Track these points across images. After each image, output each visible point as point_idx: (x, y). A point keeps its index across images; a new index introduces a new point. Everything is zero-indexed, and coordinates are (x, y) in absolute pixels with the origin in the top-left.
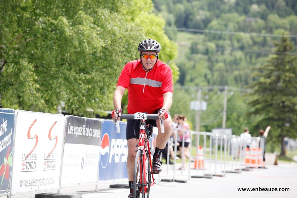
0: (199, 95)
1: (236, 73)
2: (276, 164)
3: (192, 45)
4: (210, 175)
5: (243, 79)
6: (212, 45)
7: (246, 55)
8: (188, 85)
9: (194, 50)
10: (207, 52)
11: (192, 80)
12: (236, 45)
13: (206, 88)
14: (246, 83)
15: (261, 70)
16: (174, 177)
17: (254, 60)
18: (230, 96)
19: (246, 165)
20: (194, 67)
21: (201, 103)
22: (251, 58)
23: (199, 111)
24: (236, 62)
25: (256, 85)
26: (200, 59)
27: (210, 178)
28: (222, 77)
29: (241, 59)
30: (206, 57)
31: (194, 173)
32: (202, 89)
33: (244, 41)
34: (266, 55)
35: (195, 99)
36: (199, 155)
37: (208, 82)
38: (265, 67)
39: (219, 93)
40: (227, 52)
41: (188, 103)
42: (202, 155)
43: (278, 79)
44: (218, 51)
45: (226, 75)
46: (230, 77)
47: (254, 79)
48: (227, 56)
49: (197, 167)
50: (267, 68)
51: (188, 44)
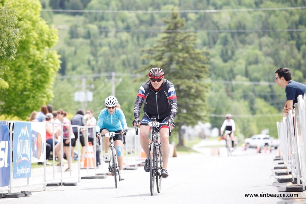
0: (84, 84)
1: (123, 57)
2: (174, 156)
3: (71, 28)
4: (102, 174)
5: (132, 63)
6: (94, 28)
7: (132, 36)
8: (69, 74)
9: (73, 34)
10: (88, 36)
11: (74, 68)
12: (121, 25)
13: (91, 76)
14: (136, 67)
15: (150, 52)
16: (62, 180)
17: (141, 41)
18: (118, 84)
19: (142, 160)
20: (75, 53)
21: (86, 93)
22: (138, 39)
23: (84, 102)
24: (122, 45)
25: (146, 69)
26: (82, 44)
27: (103, 178)
28: (108, 62)
29: (127, 41)
30: (88, 41)
31: (85, 173)
32: (86, 78)
33: (130, 21)
34: (155, 35)
35: (79, 89)
36: (89, 153)
37: (93, 69)
38: (155, 47)
39: (106, 80)
40: (112, 34)
41: (71, 95)
42: (92, 153)
43: (171, 60)
44: (101, 33)
45: (112, 59)
46: (117, 62)
47: (144, 62)
48: (112, 39)
49: (88, 167)
50: (157, 49)
51: (67, 27)
